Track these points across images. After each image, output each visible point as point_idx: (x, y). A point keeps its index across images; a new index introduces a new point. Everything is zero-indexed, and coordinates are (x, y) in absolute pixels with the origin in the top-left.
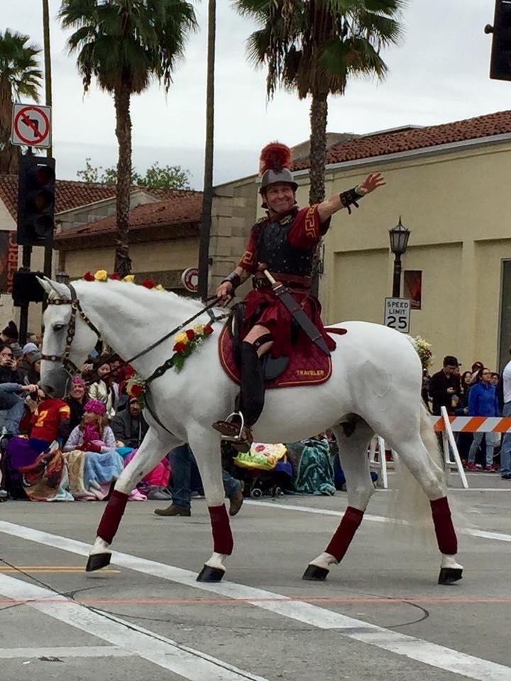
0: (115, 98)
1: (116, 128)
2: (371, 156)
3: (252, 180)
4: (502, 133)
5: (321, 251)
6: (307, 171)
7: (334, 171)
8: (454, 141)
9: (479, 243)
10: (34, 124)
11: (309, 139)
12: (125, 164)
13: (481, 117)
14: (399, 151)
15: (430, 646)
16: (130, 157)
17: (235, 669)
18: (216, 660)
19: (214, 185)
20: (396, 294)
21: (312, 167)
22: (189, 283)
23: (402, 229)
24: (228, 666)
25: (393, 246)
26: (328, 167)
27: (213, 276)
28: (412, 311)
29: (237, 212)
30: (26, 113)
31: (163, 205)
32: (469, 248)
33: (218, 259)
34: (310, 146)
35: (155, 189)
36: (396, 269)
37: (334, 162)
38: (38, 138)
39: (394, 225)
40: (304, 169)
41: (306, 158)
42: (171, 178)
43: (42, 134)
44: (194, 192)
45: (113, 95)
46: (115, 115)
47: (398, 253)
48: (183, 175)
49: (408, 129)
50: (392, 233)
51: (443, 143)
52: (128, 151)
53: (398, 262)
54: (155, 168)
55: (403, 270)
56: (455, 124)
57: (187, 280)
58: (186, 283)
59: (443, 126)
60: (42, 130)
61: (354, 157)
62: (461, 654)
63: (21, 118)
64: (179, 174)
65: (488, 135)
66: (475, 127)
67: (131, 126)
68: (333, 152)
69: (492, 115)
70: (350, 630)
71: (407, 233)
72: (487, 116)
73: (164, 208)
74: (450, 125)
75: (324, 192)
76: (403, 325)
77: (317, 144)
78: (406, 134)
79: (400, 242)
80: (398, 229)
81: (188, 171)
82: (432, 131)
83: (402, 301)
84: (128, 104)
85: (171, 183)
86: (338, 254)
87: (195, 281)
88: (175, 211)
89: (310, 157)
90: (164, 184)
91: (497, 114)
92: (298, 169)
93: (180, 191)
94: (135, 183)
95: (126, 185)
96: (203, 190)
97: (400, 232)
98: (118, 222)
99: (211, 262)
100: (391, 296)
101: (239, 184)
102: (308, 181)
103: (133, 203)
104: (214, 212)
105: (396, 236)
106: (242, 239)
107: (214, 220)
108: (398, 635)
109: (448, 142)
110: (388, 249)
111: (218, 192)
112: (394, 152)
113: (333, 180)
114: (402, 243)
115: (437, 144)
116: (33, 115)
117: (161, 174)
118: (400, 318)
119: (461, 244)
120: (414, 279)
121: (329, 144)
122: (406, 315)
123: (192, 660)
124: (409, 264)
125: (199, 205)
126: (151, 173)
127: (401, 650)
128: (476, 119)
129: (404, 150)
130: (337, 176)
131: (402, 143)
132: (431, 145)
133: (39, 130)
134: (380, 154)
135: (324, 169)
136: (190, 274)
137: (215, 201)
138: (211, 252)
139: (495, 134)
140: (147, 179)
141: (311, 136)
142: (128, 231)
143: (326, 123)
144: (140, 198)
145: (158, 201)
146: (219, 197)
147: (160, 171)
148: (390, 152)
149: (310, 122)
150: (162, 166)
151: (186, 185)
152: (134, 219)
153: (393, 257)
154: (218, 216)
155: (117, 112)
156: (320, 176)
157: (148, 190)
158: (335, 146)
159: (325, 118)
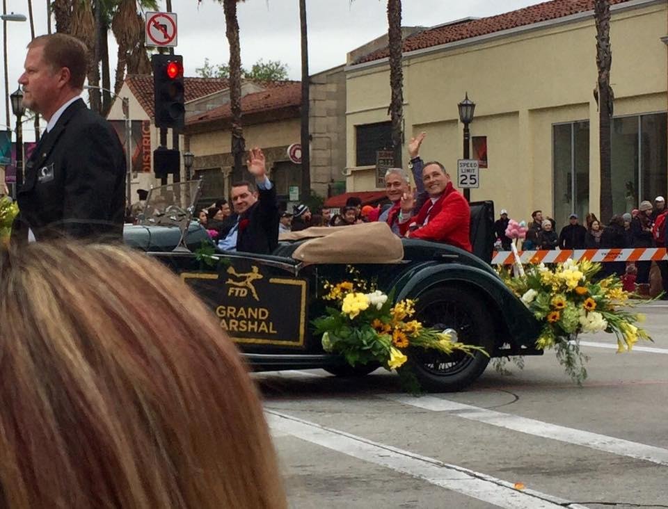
0: (224, 6)
1: (226, 31)
2: (439, 44)
3: (341, 69)
4: (546, 19)
5: (402, 125)
6: (387, 59)
7: (410, 58)
8: (507, 28)
9: (532, 111)
10: (163, 28)
11: (387, 32)
12: (236, 61)
13: (529, 8)
14: (462, 38)
15: (523, 420)
16: (239, 54)
17: (370, 442)
18: (354, 436)
19: (310, 74)
20: (466, 156)
21: (391, 55)
22: (293, 156)
23: (469, 103)
24: (364, 440)
25: (461, 116)
26: (404, 54)
27: (314, 149)
28: (480, 169)
29: (329, 95)
30: (157, 19)
31: (267, 93)
32: (524, 115)
33: (317, 135)
34: (388, 38)
35: (260, 81)
36: (465, 136)
37: (408, 51)
38: (167, 40)
39: (461, 100)
40: (383, 57)
41: (385, 49)
42: (273, 72)
43: (171, 35)
44: (292, 82)
45: (223, 4)
46: (225, 20)
47: (467, 122)
48: (282, 69)
49: (469, 21)
50: (461, 106)
51: (498, 30)
52: (237, 49)
53: (466, 130)
54: (259, 64)
55: (471, 137)
56: (507, 14)
57: (292, 154)
58: (292, 157)
59: (497, 16)
60: (170, 32)
61: (425, 46)
62: (549, 424)
63: (152, 23)
64: (279, 67)
65: (535, 22)
66: (523, 16)
67: (238, 28)
68: (407, 42)
69: (537, 6)
70: (458, 411)
71: (473, 106)
72: (533, 6)
73: (269, 95)
74: (503, 15)
75: (402, 75)
76: (473, 181)
77: (394, 36)
78: (467, 24)
79: (467, 113)
80: (465, 103)
81: (286, 65)
82: (488, 21)
83: (472, 162)
84: (235, 10)
85: (273, 75)
86: (416, 126)
87: (298, 154)
88: (279, 97)
89: (389, 47)
90: (268, 76)
91: (542, 4)
92: (379, 58)
93: (281, 81)
94: (243, 76)
95: (237, 78)
96: (300, 80)
97: (466, 105)
98: (232, 109)
99: (311, 138)
100: (462, 158)
101: (331, 73)
102: (389, 67)
103: (243, 93)
104: (311, 97)
105: (464, 108)
106: (336, 118)
107: (311, 103)
108: (498, 413)
109: (503, 29)
110: (457, 120)
111: (313, 80)
112: (459, 39)
113: (408, 66)
114: (469, 114)
115: (493, 31)
116: (162, 21)
117: (265, 69)
118: (471, 176)
119: (517, 113)
120: (481, 142)
121: (404, 35)
122: (476, 173)
123: (335, 437)
124: (476, 130)
125: (299, 91)
126: (256, 68)
127: (500, 423)
128: (524, 9)
129: (467, 37)
130: (412, 61)
131: (464, 32)
132: (488, 32)
133: (168, 33)
134: (447, 42)
135: (401, 56)
136: (294, 149)
137: (311, 88)
138: (311, 130)
139: (541, 20)
140: (253, 73)
141: (390, 30)
142: (240, 116)
143: (401, 18)
144: (249, 88)
145: (264, 90)
146: (314, 84)
147: (264, 66)
148: (454, 40)
149: (387, 18)
150: (266, 62)
151: (285, 77)
152: (245, 106)
153: (462, 126)
154: (314, 100)
155: (226, 17)
156: (398, 62)
157: (254, 81)
158: (408, 37)
159: (400, 14)
